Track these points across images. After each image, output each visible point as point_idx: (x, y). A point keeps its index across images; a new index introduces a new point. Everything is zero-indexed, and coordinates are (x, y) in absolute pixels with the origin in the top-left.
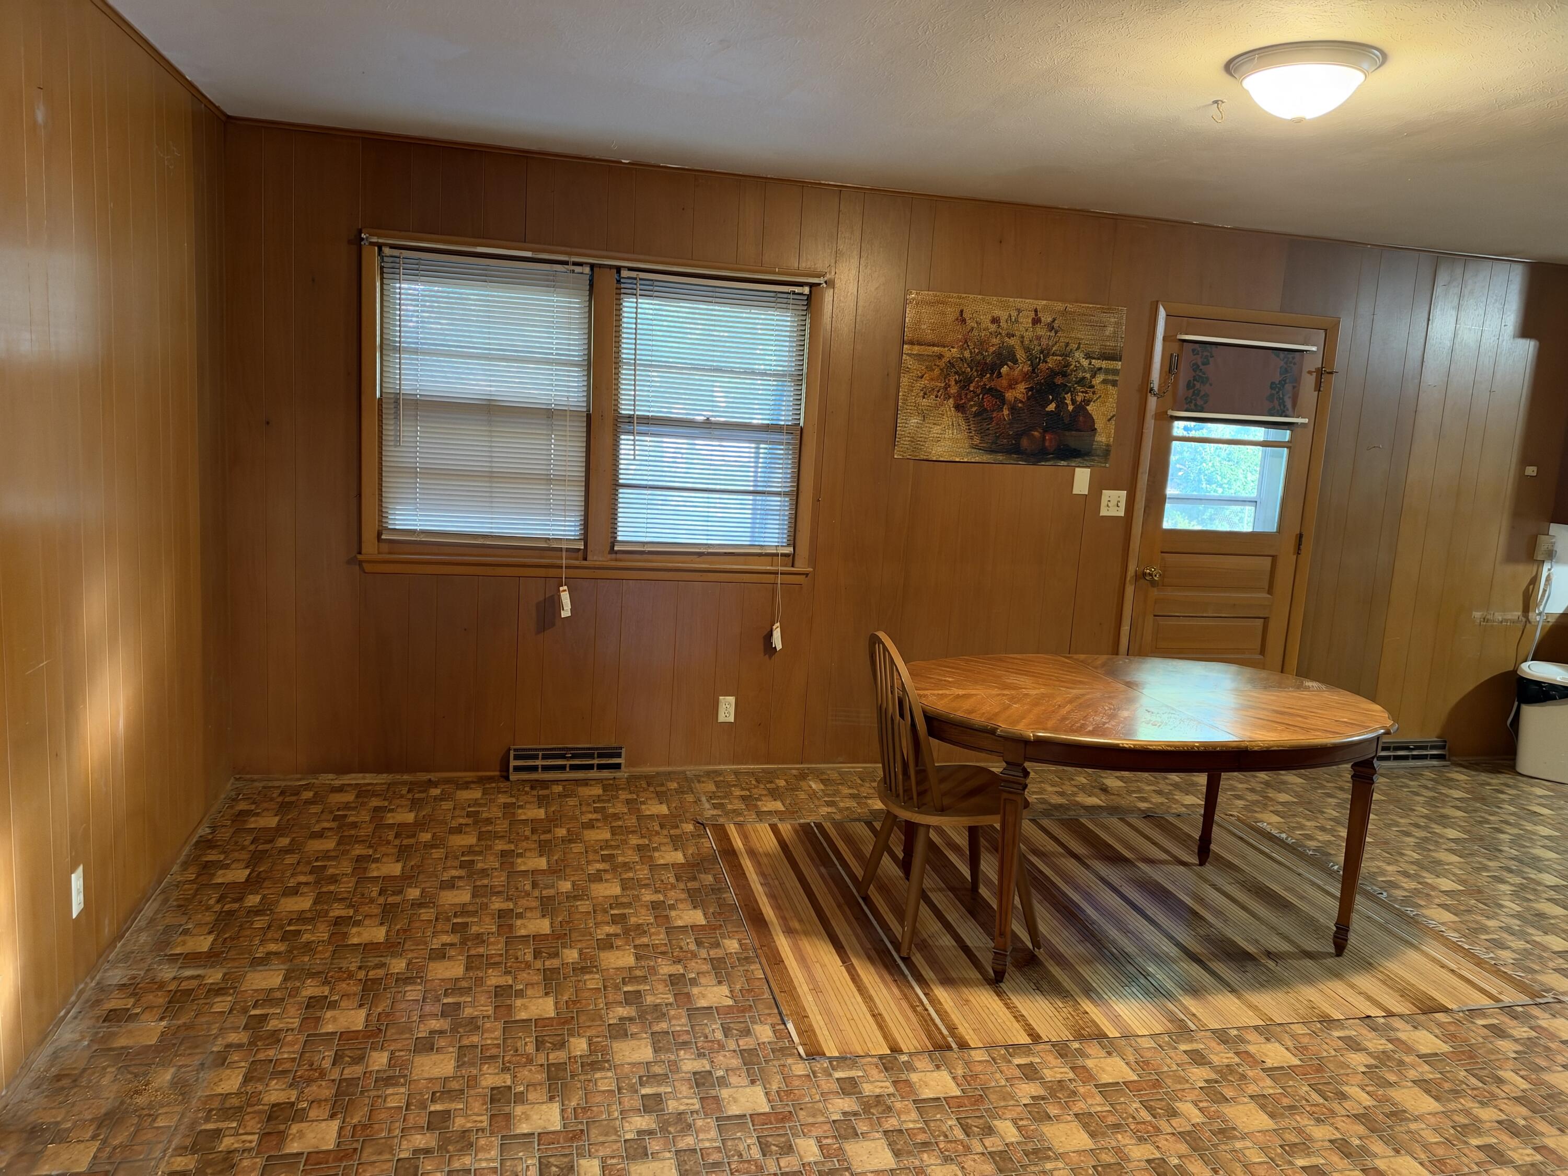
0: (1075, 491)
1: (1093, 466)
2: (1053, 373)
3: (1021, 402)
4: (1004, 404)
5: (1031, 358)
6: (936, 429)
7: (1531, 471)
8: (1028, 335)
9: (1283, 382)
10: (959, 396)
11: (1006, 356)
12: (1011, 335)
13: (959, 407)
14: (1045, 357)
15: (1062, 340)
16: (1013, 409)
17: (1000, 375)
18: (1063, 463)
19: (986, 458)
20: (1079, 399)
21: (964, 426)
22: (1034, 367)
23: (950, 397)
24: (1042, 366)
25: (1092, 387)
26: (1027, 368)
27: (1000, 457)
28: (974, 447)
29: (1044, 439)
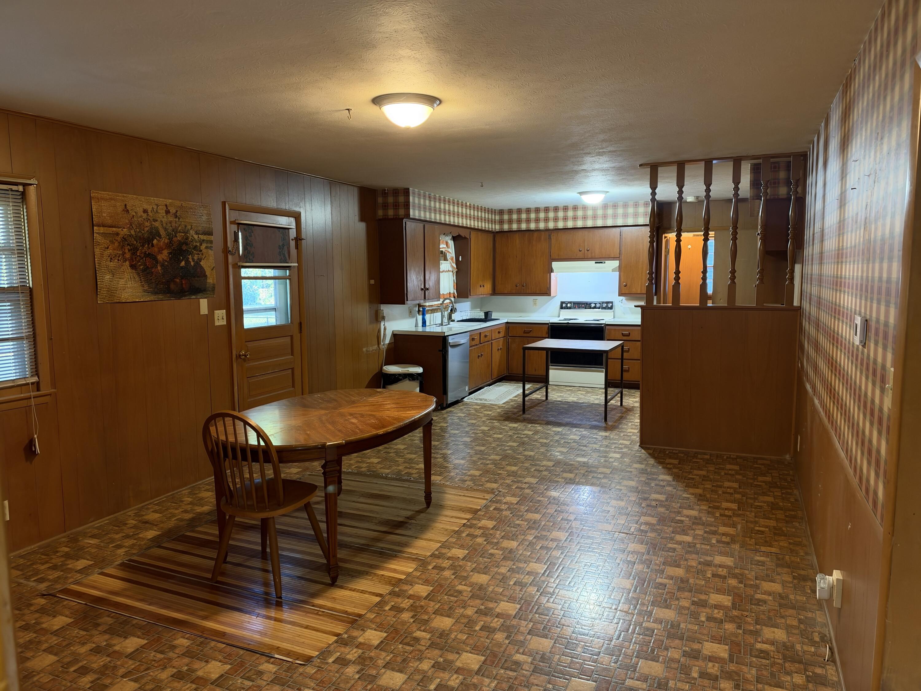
0: (202, 313)
1: (208, 297)
2: (181, 244)
3: (166, 261)
4: (157, 263)
5: (168, 235)
6: (122, 282)
7: (372, 282)
8: (164, 220)
9: (283, 245)
10: (131, 260)
11: (154, 234)
12: (155, 221)
13: (133, 267)
14: (175, 234)
15: (183, 223)
16: (162, 265)
17: (153, 245)
18: (193, 297)
19: (152, 298)
20: (196, 258)
21: (137, 279)
22: (171, 239)
23: (126, 261)
24: (174, 239)
25: (201, 251)
26: (166, 241)
27: (161, 297)
28: (145, 291)
29: (182, 284)
